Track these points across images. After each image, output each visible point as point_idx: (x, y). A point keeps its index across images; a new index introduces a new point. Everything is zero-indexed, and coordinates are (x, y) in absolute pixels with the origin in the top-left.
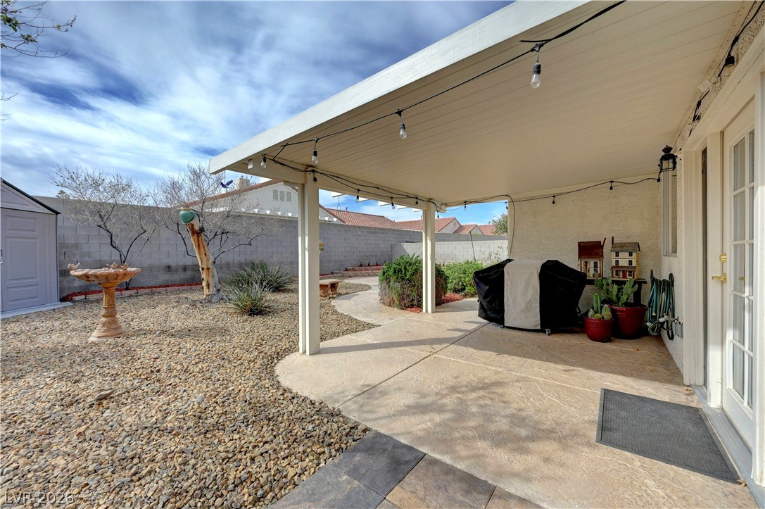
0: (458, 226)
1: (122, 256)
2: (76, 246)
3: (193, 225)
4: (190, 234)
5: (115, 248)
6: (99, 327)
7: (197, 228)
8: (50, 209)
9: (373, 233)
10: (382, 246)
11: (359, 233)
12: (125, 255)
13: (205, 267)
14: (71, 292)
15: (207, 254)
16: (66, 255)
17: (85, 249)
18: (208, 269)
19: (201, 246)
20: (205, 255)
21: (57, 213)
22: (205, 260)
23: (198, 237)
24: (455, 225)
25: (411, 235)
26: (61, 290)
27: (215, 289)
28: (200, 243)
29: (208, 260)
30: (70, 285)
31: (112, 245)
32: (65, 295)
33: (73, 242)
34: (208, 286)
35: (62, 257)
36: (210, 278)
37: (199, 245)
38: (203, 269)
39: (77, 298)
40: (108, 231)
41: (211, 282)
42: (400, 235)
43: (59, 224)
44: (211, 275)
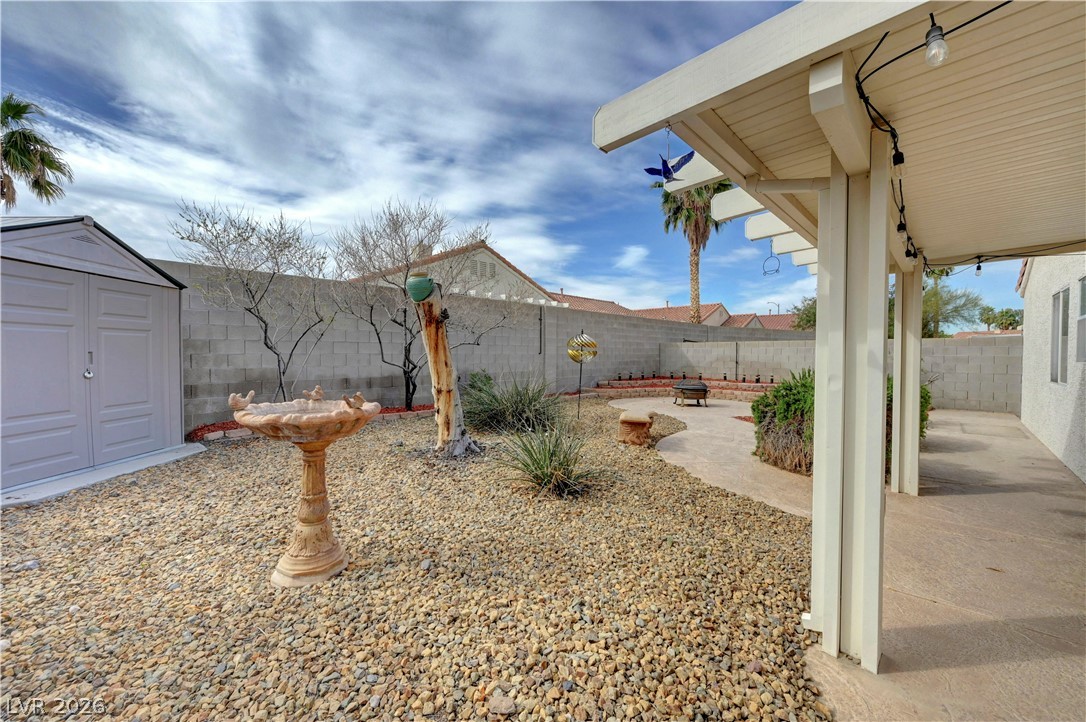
0: (725, 317)
1: (281, 362)
2: (208, 344)
3: (431, 306)
4: (423, 323)
5: (270, 348)
6: (293, 548)
7: (437, 311)
8: (171, 278)
9: (635, 326)
10: (647, 347)
11: (615, 326)
12: (286, 361)
13: (444, 388)
14: (200, 424)
15: (449, 363)
16: (194, 362)
17: (222, 350)
18: (449, 392)
19: (440, 347)
20: (446, 364)
21: (181, 287)
22: (444, 376)
23: (437, 329)
24: (721, 315)
25: (685, 330)
26: (187, 420)
27: (459, 431)
28: (440, 341)
29: (449, 374)
30: (200, 412)
31: (266, 344)
32: (191, 428)
33: (202, 338)
34: (448, 424)
35: (188, 364)
36: (451, 410)
37: (437, 345)
38: (439, 392)
39: (211, 436)
40: (261, 319)
41: (453, 418)
42: (671, 329)
43: (184, 308)
44: (453, 403)
